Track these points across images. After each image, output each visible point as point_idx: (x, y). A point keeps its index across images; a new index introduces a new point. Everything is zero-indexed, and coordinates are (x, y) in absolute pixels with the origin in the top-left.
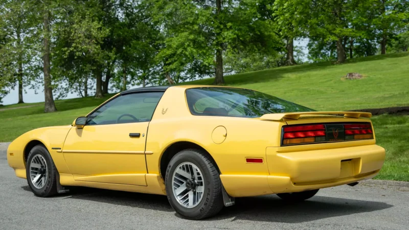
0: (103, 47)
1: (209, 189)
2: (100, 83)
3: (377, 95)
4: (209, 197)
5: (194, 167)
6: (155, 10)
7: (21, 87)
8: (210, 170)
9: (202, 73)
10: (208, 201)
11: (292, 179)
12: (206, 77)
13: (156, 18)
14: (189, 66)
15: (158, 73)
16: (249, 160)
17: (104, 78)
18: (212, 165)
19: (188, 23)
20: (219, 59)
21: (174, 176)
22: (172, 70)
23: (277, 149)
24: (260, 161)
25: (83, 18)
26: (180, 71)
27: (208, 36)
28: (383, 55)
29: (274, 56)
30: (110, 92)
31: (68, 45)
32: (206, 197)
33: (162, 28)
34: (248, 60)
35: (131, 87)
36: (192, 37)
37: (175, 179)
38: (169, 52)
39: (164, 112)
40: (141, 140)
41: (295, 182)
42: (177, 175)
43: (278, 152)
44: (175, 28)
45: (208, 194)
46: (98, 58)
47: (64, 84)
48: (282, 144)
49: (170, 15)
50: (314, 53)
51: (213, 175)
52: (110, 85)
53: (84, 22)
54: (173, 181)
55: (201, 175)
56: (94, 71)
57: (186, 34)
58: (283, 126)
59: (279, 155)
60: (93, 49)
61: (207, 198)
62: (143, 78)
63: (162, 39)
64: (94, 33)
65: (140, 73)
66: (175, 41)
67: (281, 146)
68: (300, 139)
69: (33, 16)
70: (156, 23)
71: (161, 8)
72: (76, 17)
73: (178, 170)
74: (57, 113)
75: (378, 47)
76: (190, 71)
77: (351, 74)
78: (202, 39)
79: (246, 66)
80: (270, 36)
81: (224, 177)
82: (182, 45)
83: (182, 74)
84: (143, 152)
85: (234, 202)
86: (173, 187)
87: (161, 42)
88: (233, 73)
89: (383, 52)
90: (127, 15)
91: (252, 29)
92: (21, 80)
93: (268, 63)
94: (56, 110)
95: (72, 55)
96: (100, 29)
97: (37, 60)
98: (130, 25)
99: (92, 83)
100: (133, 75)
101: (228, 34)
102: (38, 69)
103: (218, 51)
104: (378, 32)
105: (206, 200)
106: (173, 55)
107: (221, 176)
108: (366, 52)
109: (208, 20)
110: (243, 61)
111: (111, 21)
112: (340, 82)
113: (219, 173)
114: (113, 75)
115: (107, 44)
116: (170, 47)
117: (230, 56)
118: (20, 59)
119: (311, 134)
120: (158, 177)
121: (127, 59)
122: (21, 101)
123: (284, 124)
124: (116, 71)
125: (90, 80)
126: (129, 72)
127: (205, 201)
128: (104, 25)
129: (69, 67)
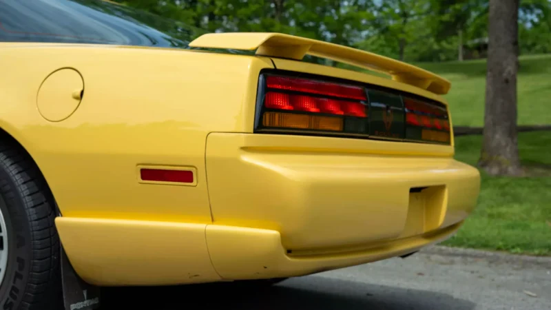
1: (20, 260)
4: (19, 284)
8: (28, 202)
10: (15, 298)
11: (284, 238)
16: (149, 174)
18: (36, 189)
23: (243, 140)
24: (185, 176)
32: (11, 284)
41: (290, 246)
43: (246, 149)
45: (18, 276)
48: (260, 128)
51: (35, 217)
58: (264, 72)
59: (248, 158)
61: (14, 288)
67: (255, 132)
68: (306, 117)
81: (68, 227)
85: (95, 301)
105: (11, 294)
107: (58, 220)
113: (55, 211)
119: (332, 107)
123: (267, 64)
127: (7, 295)
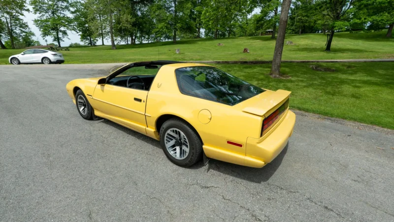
0: (133, 26)
2: (132, 39)
3: (230, 53)
5: (182, 133)
6: (152, 13)
7: (103, 38)
9: (169, 38)
11: (265, 163)
12: (170, 40)
13: (152, 16)
14: (164, 36)
15: (153, 37)
16: (229, 142)
17: (134, 38)
19: (164, 19)
20: (175, 34)
21: (166, 135)
22: (158, 37)
23: (257, 141)
24: (241, 146)
25: (125, 13)
26: (161, 37)
27: (171, 25)
28: (229, 38)
29: (193, 34)
30: (136, 43)
31: (119, 24)
33: (155, 21)
34: (184, 35)
35: (144, 42)
36: (166, 25)
37: (167, 137)
38: (157, 30)
39: (159, 86)
40: (142, 104)
42: (168, 134)
43: (258, 143)
44: (160, 21)
46: (131, 30)
47: (119, 39)
48: (261, 136)
49: (158, 15)
50: (206, 35)
52: (136, 40)
53: (125, 15)
54: (165, 138)
55: (187, 141)
56: (130, 35)
57: (163, 23)
58: (263, 121)
59: (259, 145)
60: (129, 26)
62: (148, 39)
63: (154, 24)
64: (129, 20)
65: (147, 37)
66: (160, 26)
67: (260, 138)
69: (105, 11)
70: (152, 18)
71: (154, 12)
72: (122, 13)
73: (169, 132)
74: (116, 50)
75: (227, 34)
76: (164, 37)
77: (219, 44)
78: (169, 26)
79: (183, 37)
80: (192, 27)
81: (206, 148)
82: (162, 28)
83: (162, 38)
84: (144, 114)
86: (165, 141)
87: (154, 26)
88: (179, 39)
89: (229, 36)
90: (142, 14)
91: (187, 24)
92: (102, 36)
93: (191, 37)
94: (116, 49)
95: (121, 28)
96: (131, 18)
97: (108, 29)
98: (142, 18)
99: (130, 39)
100: (144, 37)
101: (179, 25)
102: (109, 32)
103: (175, 31)
104: (228, 29)
106: (158, 31)
107: (203, 146)
108: (223, 36)
109: (172, 19)
110: (182, 35)
111: (136, 16)
112: (216, 46)
113: (202, 144)
114: (137, 37)
115: (134, 25)
116: (158, 28)
117: (179, 33)
118: (101, 28)
120: (154, 132)
121: (142, 32)
122: (103, 44)
123: (264, 118)
124: (138, 35)
125: (129, 38)
126: (143, 36)
128: (133, 17)
129: (121, 33)
